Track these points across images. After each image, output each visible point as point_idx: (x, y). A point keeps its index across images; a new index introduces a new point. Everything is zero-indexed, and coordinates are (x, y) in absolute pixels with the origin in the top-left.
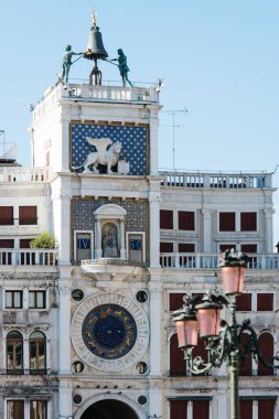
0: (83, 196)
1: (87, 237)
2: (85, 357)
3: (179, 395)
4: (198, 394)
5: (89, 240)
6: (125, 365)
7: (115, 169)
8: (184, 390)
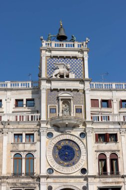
0: (52, 89)
1: (54, 108)
2: (54, 166)
3: (104, 185)
4: (114, 185)
5: (56, 109)
6: (75, 170)
7: (68, 76)
8: (106, 183)
